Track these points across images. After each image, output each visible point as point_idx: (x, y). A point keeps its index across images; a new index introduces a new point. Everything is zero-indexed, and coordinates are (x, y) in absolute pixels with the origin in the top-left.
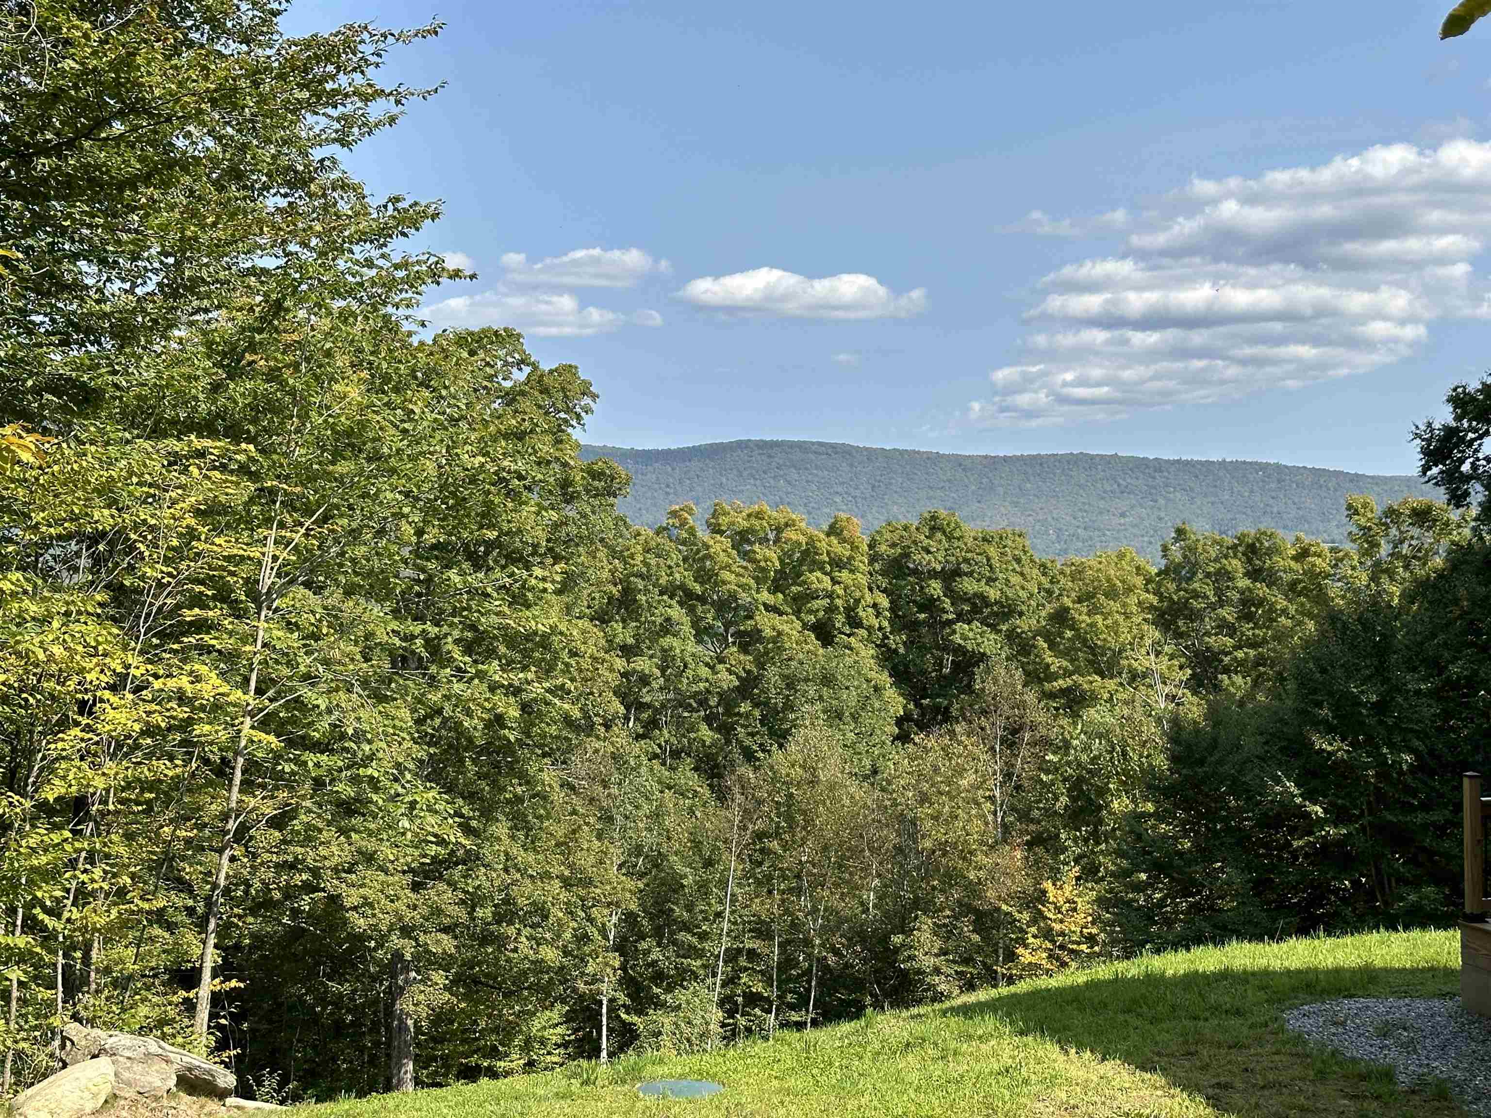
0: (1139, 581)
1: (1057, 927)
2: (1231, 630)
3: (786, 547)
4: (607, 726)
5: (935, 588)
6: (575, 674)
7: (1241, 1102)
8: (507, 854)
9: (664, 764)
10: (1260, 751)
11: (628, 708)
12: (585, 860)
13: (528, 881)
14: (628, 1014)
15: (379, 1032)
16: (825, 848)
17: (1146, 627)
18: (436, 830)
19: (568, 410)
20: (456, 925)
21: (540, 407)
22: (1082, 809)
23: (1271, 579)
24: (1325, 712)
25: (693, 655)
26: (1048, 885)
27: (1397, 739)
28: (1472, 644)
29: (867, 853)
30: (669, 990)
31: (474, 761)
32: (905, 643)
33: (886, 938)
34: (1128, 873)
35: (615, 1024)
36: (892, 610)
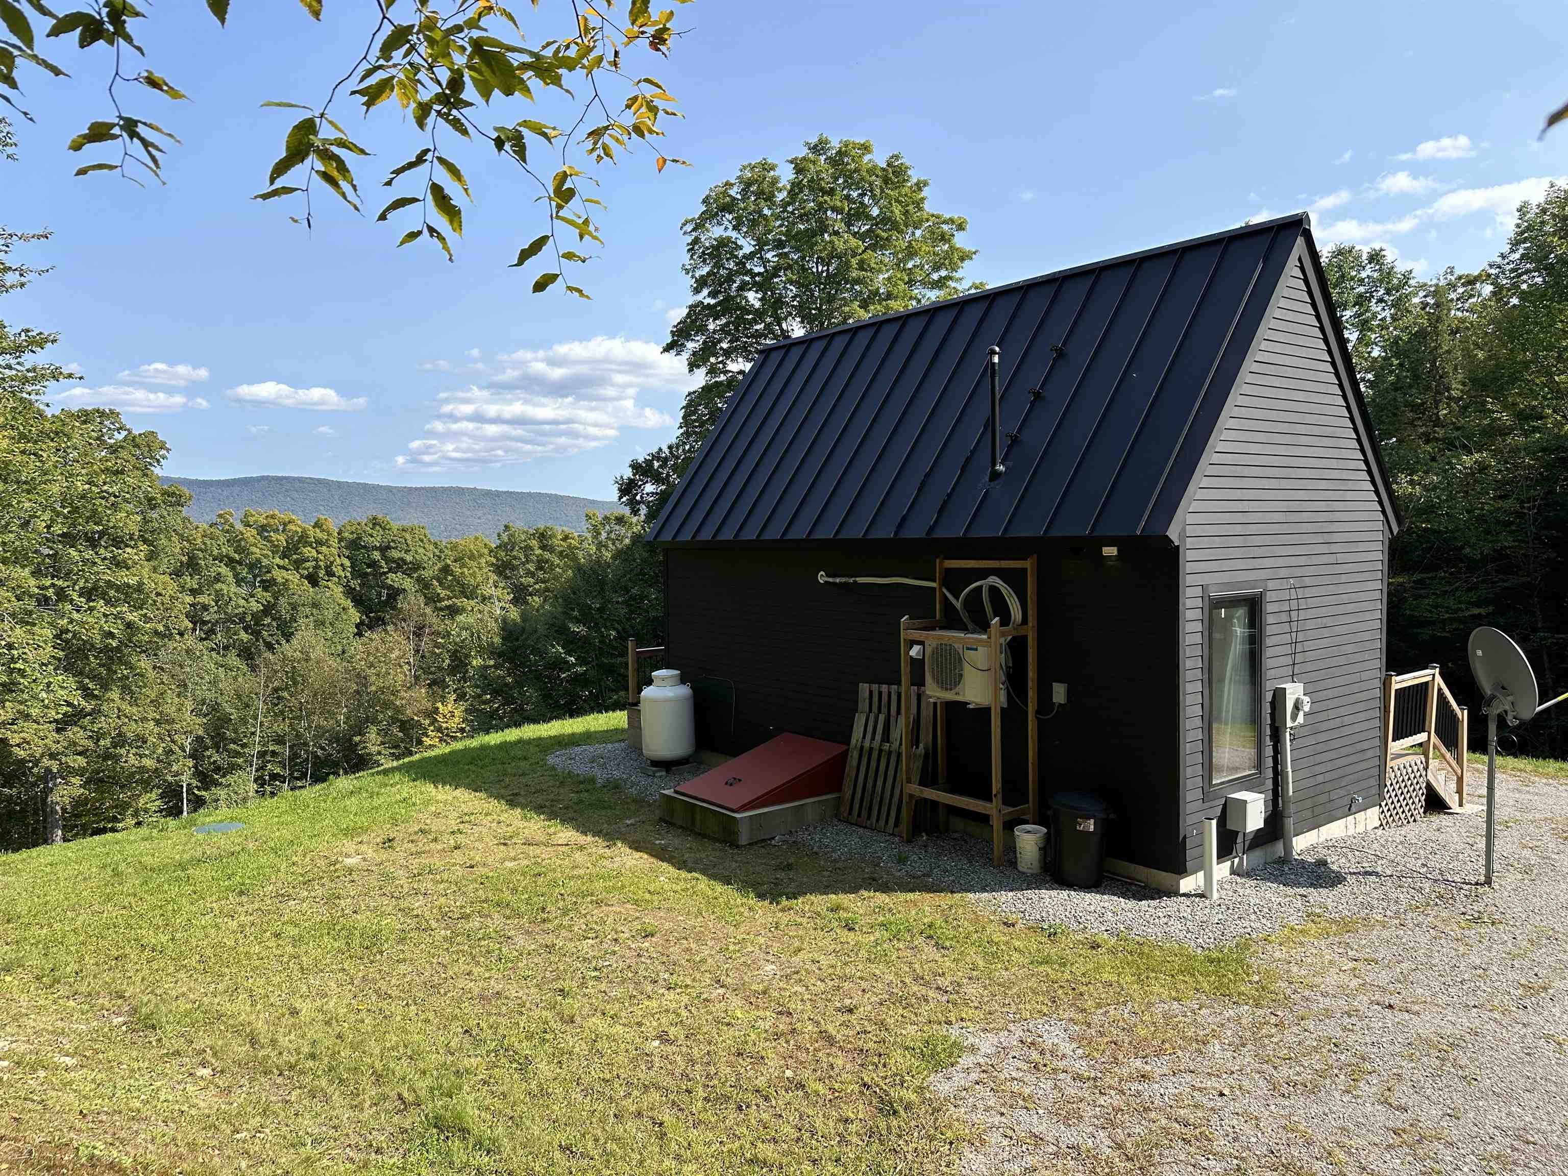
0: (486, 551)
1: (444, 725)
2: (533, 575)
3: (290, 534)
4: (181, 634)
5: (376, 555)
6: (160, 606)
7: (523, 801)
8: (119, 709)
9: (219, 653)
10: (545, 633)
11: (195, 623)
12: (170, 710)
13: (133, 723)
14: (199, 790)
15: (38, 815)
16: (315, 695)
17: (490, 574)
18: (65, 698)
19: (152, 458)
20: (87, 750)
21: (133, 455)
22: (457, 666)
23: (551, 550)
24: (576, 613)
25: (235, 593)
26: (439, 705)
27: (608, 624)
28: (642, 580)
29: (339, 695)
30: (224, 776)
31: (96, 658)
32: (359, 585)
33: (350, 740)
34: (479, 696)
35: (190, 797)
36: (351, 567)
